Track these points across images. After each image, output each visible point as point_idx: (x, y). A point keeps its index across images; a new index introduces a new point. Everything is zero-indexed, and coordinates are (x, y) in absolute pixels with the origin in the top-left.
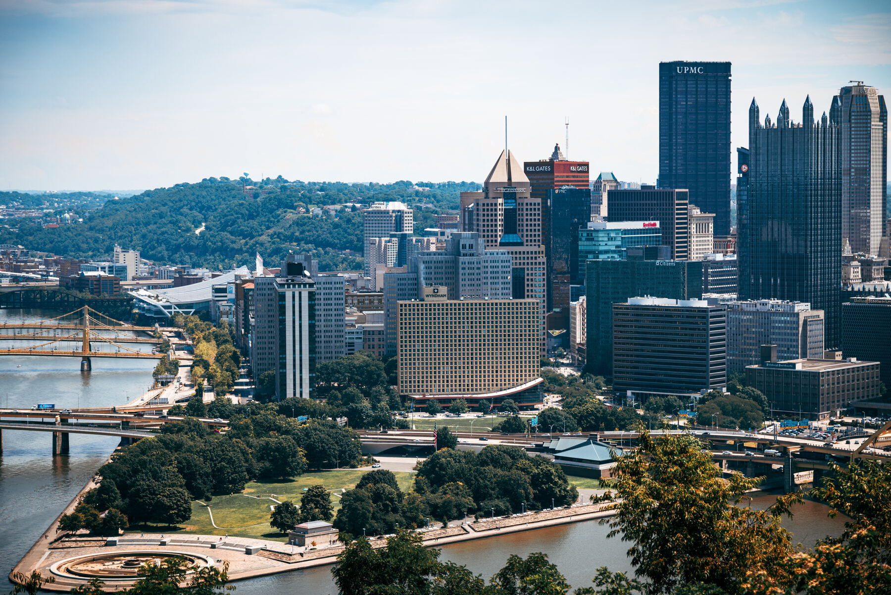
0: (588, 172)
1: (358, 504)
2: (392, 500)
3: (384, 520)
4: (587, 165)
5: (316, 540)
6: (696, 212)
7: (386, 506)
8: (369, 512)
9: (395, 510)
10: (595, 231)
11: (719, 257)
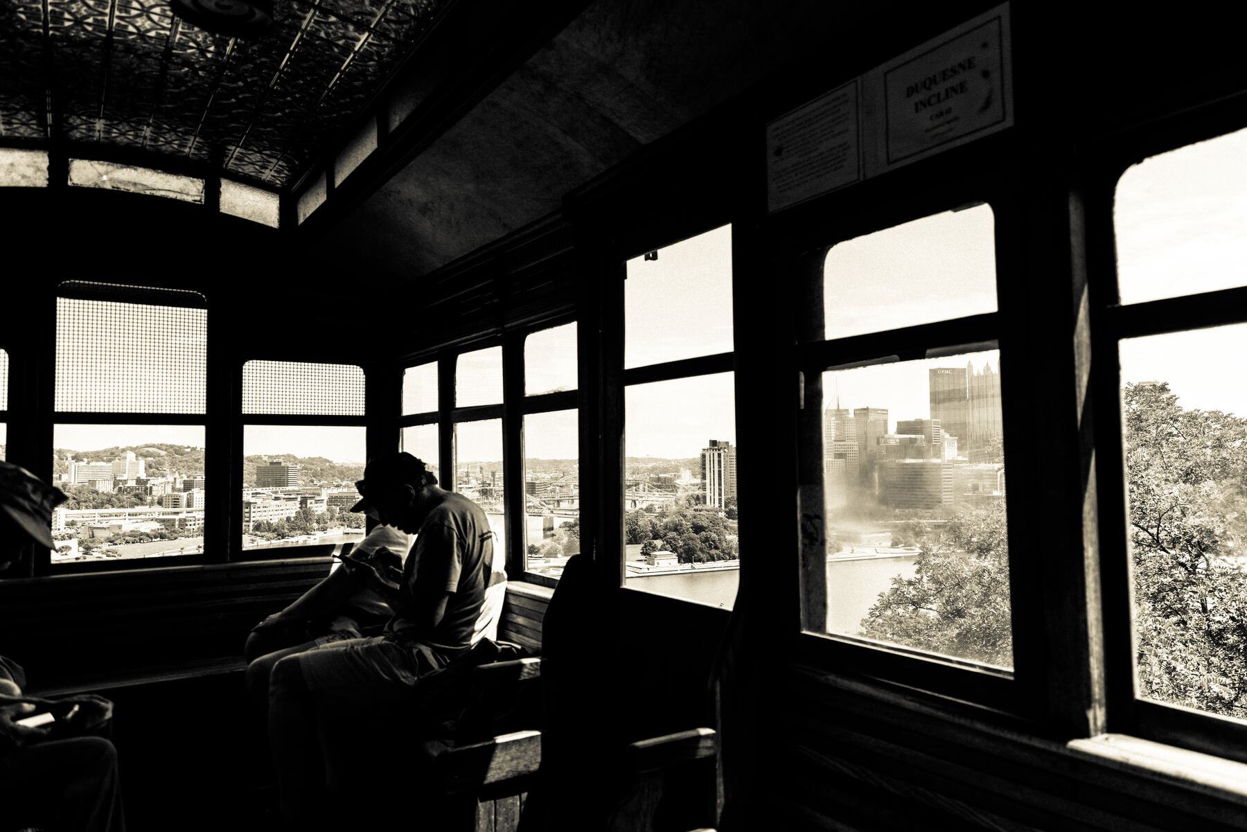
0: (887, 414)
1: (690, 542)
2: (714, 541)
3: (709, 553)
4: (887, 410)
5: (659, 561)
6: (947, 436)
7: (710, 545)
8: (697, 547)
9: (716, 548)
10: (888, 438)
11: (960, 458)
